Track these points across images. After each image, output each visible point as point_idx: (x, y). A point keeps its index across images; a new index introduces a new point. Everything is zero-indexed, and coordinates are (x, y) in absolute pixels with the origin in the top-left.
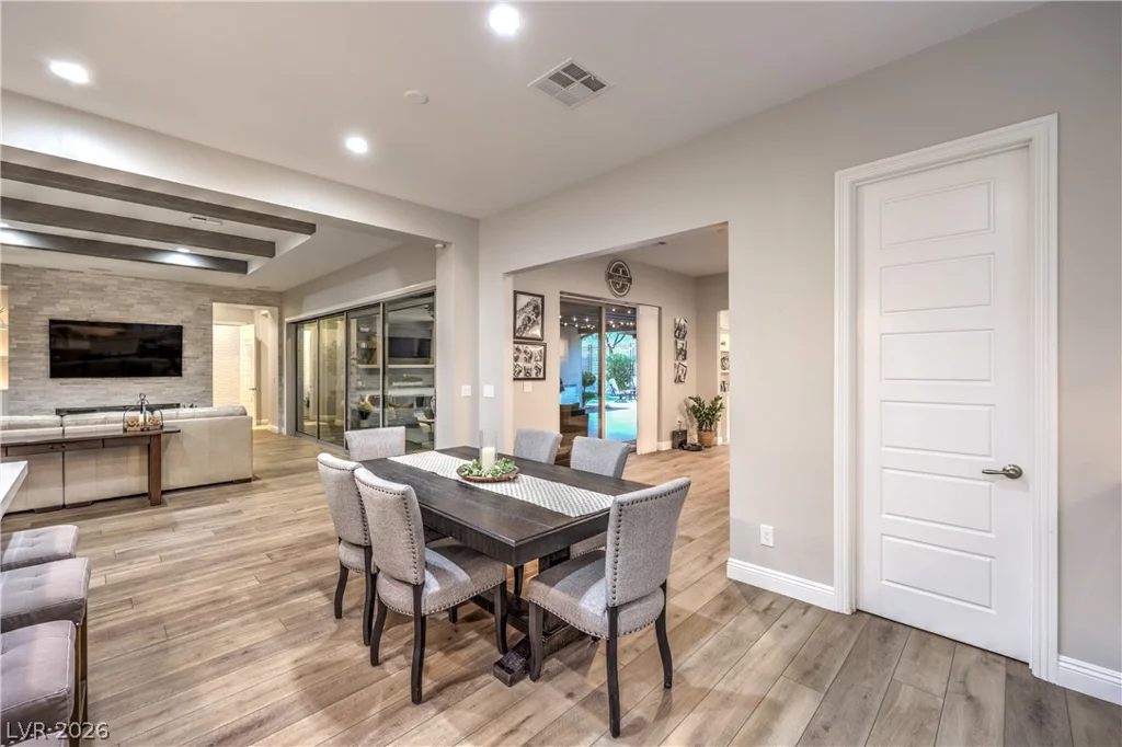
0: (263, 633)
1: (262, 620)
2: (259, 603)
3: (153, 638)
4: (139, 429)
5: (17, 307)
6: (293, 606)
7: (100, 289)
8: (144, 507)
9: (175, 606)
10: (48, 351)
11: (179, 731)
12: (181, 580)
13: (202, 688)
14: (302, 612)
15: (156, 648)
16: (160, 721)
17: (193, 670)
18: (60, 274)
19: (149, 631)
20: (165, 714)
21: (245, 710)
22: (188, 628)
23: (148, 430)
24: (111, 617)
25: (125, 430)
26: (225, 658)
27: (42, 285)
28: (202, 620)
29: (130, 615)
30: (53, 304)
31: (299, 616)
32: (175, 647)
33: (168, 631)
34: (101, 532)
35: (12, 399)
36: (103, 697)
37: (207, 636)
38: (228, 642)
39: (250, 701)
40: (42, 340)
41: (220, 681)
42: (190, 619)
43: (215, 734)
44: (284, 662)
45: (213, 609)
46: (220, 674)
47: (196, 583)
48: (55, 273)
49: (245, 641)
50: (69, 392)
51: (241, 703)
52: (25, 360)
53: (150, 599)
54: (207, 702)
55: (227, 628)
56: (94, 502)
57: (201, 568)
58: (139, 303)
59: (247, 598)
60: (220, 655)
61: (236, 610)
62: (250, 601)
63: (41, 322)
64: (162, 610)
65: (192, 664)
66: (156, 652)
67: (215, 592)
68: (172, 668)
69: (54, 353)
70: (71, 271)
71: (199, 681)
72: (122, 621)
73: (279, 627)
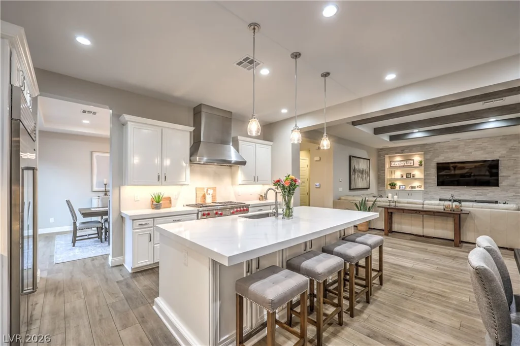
0: (446, 321)
1: (452, 315)
2: (460, 308)
3: (407, 293)
4: (449, 210)
5: (427, 159)
6: (475, 321)
7: (456, 147)
8: (451, 246)
9: (424, 287)
10: (436, 175)
11: (385, 326)
12: (437, 279)
13: (405, 320)
14: (477, 327)
15: (405, 296)
16: (384, 319)
17: (407, 312)
18: (442, 144)
19: (408, 290)
20: (387, 318)
21: (409, 340)
22: (420, 298)
23: (454, 211)
24: (404, 279)
25: (444, 210)
26: (422, 317)
27: (435, 149)
28: (429, 298)
29: (408, 281)
30: (438, 157)
31: (473, 328)
32: (411, 300)
33: (414, 294)
34: (427, 249)
35: (425, 193)
36: (379, 299)
37: (424, 305)
38: (429, 313)
39: (414, 339)
40: (434, 171)
41: (412, 323)
42: (424, 295)
43: (393, 337)
44: (443, 339)
45: (437, 297)
46: (414, 320)
47: (441, 284)
48: (439, 144)
49: (435, 318)
50: (443, 192)
51: (410, 336)
52: (429, 179)
53: (419, 280)
54: (401, 325)
55: (434, 308)
56: (434, 238)
57: (449, 279)
58: (475, 151)
59: (455, 303)
60: (422, 315)
61: (445, 304)
62: (456, 305)
63: (434, 165)
64: (419, 286)
65: (410, 310)
66: (404, 298)
67: (445, 292)
68: (403, 306)
69: (438, 177)
70: (445, 142)
71: (405, 317)
72: (404, 282)
73: (458, 325)
